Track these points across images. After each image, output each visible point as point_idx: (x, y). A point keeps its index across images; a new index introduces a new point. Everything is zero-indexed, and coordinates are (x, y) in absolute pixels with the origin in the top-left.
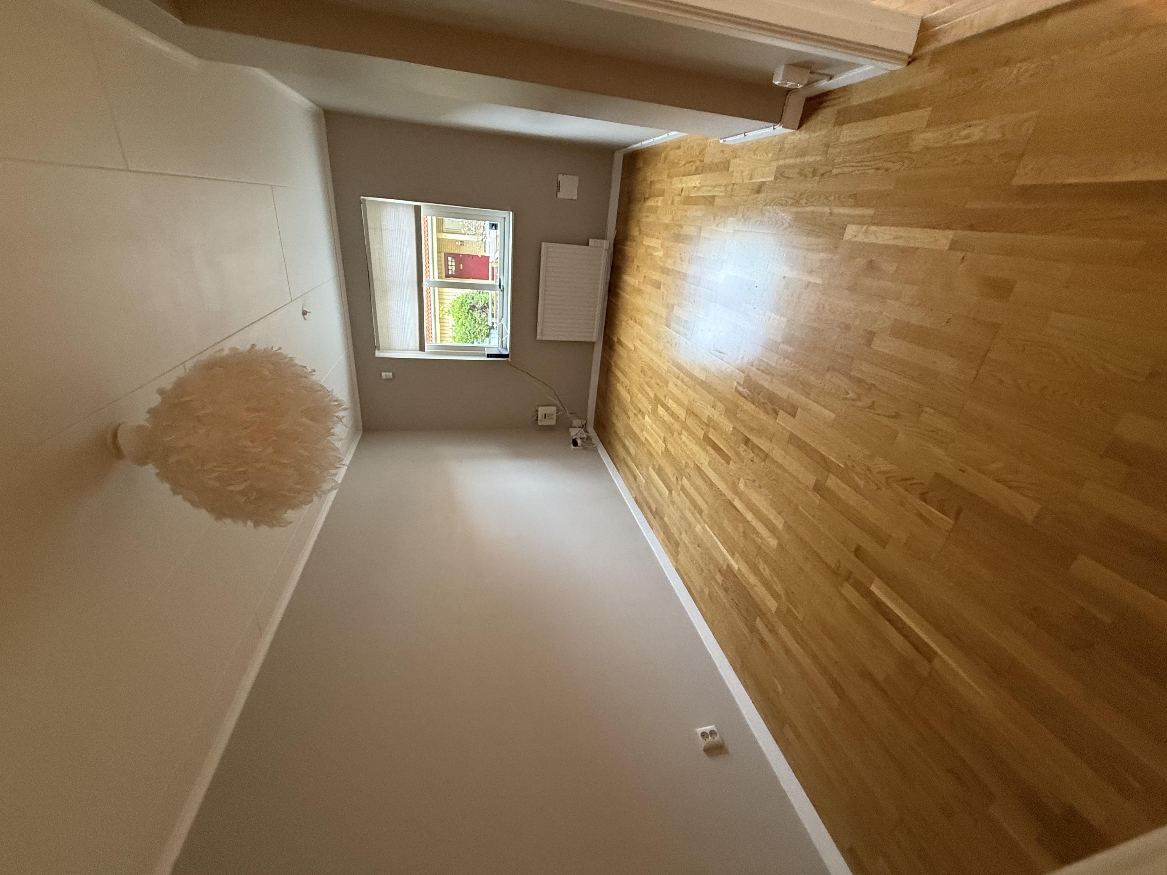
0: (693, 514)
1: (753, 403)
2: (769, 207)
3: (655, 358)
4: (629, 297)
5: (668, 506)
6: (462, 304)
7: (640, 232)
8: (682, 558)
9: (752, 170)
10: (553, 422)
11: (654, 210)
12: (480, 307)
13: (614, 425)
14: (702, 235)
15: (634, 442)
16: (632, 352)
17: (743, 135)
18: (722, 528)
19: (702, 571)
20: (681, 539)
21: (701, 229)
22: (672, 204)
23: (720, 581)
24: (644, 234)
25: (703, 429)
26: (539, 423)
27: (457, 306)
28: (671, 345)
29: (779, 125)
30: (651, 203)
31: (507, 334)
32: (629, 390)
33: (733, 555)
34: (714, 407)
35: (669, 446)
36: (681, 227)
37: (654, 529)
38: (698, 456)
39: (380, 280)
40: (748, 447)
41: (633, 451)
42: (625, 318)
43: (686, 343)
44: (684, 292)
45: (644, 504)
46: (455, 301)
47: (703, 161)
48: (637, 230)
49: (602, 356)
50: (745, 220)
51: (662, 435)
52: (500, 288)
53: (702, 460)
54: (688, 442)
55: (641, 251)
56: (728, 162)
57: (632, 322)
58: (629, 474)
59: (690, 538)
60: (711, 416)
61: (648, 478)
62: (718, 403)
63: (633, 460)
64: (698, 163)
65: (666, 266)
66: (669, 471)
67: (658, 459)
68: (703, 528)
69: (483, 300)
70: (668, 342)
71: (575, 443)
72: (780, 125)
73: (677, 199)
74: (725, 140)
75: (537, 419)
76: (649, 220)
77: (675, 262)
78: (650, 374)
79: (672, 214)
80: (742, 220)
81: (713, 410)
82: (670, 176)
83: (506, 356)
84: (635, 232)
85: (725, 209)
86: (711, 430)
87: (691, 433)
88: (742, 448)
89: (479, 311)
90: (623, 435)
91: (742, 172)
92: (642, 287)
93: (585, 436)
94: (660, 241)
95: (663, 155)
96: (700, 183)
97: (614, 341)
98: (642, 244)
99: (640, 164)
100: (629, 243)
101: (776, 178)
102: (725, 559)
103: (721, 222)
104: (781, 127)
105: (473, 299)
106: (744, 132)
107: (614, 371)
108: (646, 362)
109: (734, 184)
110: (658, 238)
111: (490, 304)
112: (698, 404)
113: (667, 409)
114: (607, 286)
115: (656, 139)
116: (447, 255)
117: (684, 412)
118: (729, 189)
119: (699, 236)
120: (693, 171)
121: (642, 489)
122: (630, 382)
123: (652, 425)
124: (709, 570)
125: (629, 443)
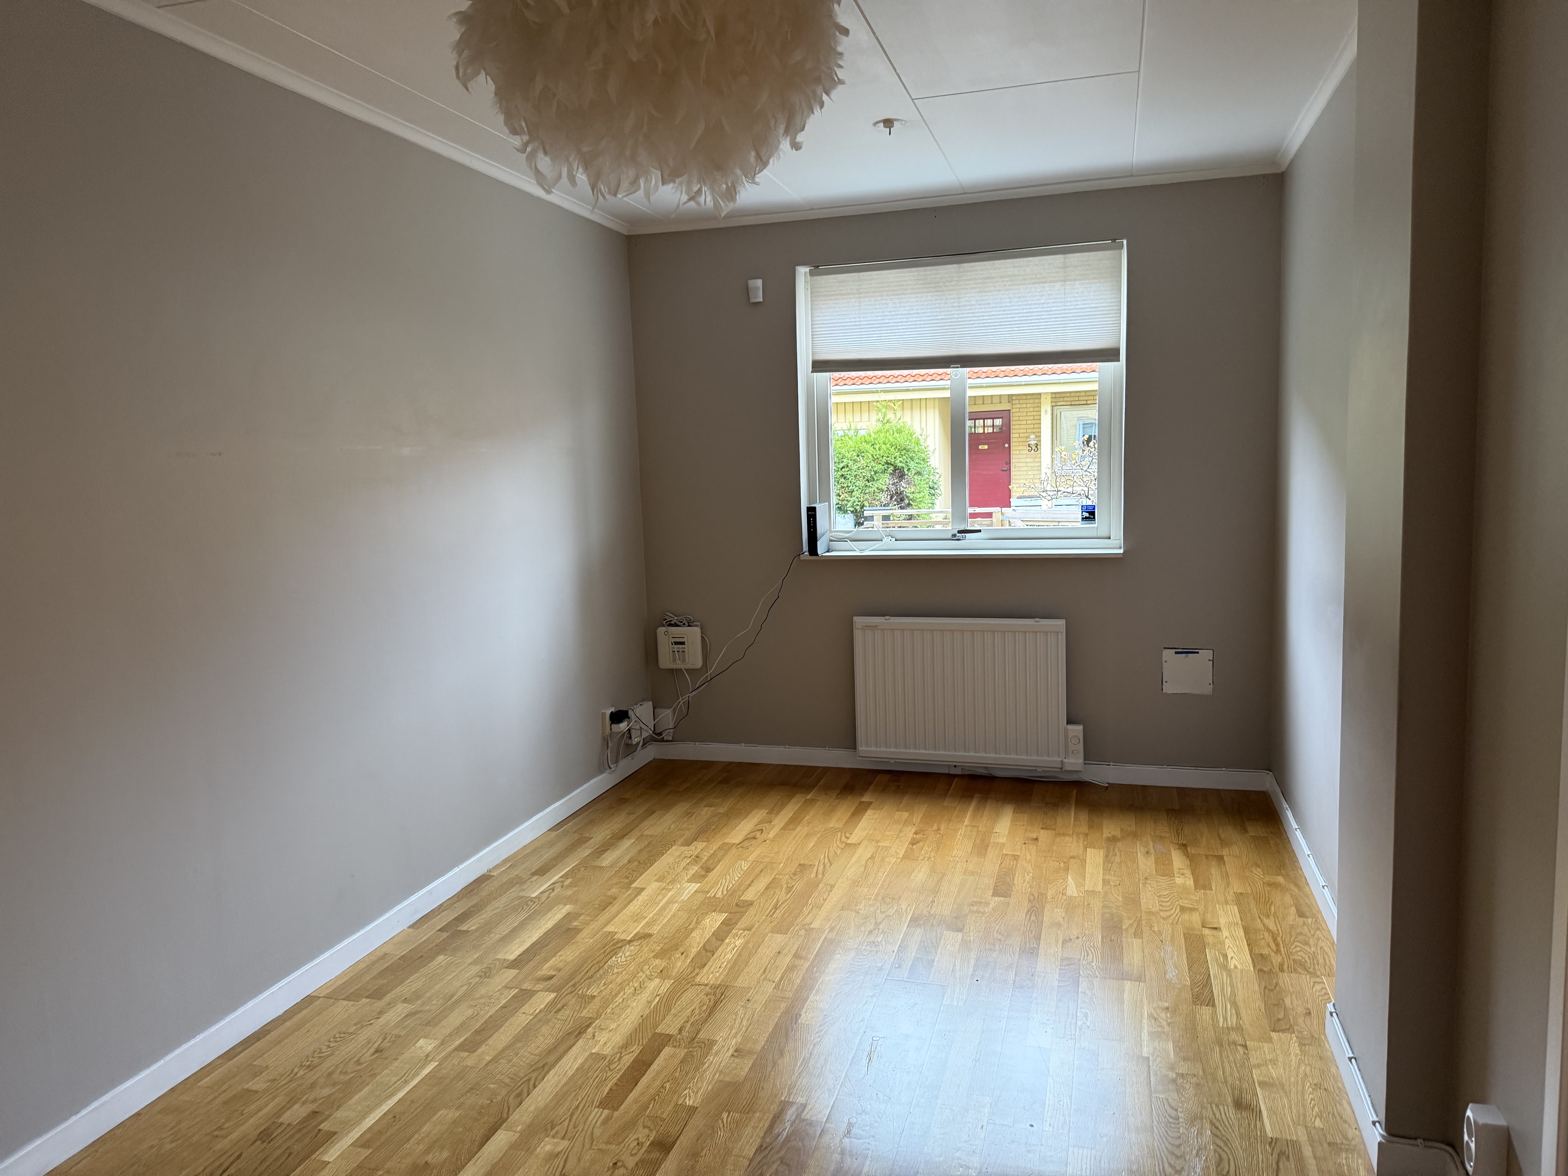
0: (463, 1026)
1: (760, 1149)
2: (1209, 1133)
3: (836, 896)
4: (966, 823)
5: (475, 963)
6: (905, 449)
7: (1113, 840)
8: (342, 1010)
9: (1282, 1085)
10: (665, 662)
11: (1164, 868)
12: (902, 489)
13: (668, 807)
14: (1128, 985)
15: (629, 861)
16: (843, 839)
17: (1351, 1055)
18: (429, 1108)
19: (311, 1068)
20: (390, 1005)
21: (1140, 981)
22: (1183, 909)
23: (286, 1118)
24: (1108, 851)
25: (680, 1031)
26: (661, 630)
27: (901, 440)
28: (871, 932)
29: (1384, 1134)
30: (1178, 860)
31: (862, 550)
32: (754, 838)
33: (363, 1143)
34: (738, 1052)
35: (629, 950)
36: (1138, 934)
37: (411, 930)
38: (613, 1026)
39: (959, 277)
40: (648, 1151)
41: (608, 859)
42: (917, 818)
43: (880, 969)
44: (995, 955)
45: (474, 900)
46: (911, 435)
47: (1282, 970)
48: (1113, 833)
49: (826, 770)
50: (1174, 1081)
51: (655, 930)
52: (959, 532)
53: (602, 1037)
54: (644, 996)
55: (1072, 845)
56: (1290, 1029)
57: (911, 835)
58: (548, 855)
59: (397, 1026)
60: (715, 1048)
61: (544, 906)
62: (748, 1063)
63: (585, 864)
64: (1276, 960)
65: (1048, 907)
66: (568, 955)
67: (594, 925)
68: (427, 1058)
69: (918, 496)
70: (877, 924)
71: (618, 717)
72: (1382, 1136)
73: (1196, 918)
74: (1334, 1014)
75: (670, 625)
76: (1141, 858)
77: (1059, 925)
78: (798, 886)
79: (1161, 910)
80: (1172, 1075)
81: (731, 1051)
82: (1239, 899)
83: (813, 549)
84: (1111, 827)
85: (1191, 1030)
86: (682, 1053)
87: (667, 1003)
88: (643, 1135)
89: (892, 488)
90: (646, 833)
91: (1274, 1062)
92: (992, 853)
93: (635, 740)
94: (1099, 888)
95: (1280, 879)
96: (1236, 967)
97: (862, 795)
98: (1085, 848)
99: (1254, 830)
100: (1084, 816)
101: (1273, 1142)
102: (349, 1124)
103: (1161, 1026)
104: (1379, 1139)
105: (919, 473)
106: (1355, 1056)
107: (793, 800)
108: (823, 875)
109: (1245, 1046)
110: (1105, 882)
111: (909, 511)
112: (741, 1012)
113: (720, 936)
114: (984, 772)
115: (1311, 860)
116: (1005, 415)
117: (717, 979)
118: (1234, 1036)
119: (1124, 977)
120: (1257, 951)
121: (513, 892)
122: (773, 840)
123: (676, 902)
124: (313, 1086)
125: (625, 849)
